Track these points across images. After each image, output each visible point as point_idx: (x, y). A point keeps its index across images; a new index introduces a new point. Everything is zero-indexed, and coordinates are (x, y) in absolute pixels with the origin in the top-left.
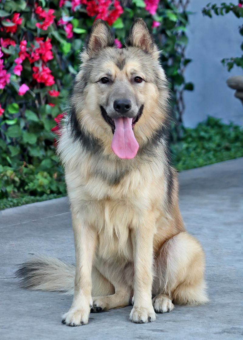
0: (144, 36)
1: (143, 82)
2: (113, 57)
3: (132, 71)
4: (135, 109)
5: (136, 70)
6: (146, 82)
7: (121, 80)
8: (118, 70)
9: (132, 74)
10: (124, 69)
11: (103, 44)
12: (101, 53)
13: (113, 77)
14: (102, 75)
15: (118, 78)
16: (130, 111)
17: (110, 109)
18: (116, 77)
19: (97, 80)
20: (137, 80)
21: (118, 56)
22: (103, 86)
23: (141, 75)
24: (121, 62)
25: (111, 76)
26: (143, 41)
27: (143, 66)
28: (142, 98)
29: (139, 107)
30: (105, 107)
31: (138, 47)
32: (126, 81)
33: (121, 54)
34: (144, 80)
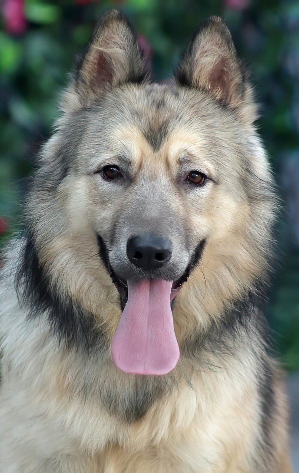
0: (223, 61)
1: (209, 185)
2: (137, 114)
3: (183, 155)
4: (180, 257)
5: (193, 153)
6: (216, 183)
7: (153, 178)
8: (148, 149)
9: (181, 162)
10: (162, 150)
11: (119, 74)
12: (110, 97)
13: (134, 168)
14: (106, 158)
15: (145, 172)
16: (171, 261)
17: (119, 252)
18: (141, 166)
19: (94, 167)
20: (196, 179)
21: (151, 113)
22: (106, 186)
23: (206, 166)
24: (156, 128)
25: (129, 163)
26: (219, 77)
27: (212, 145)
28: (201, 225)
29: (192, 251)
30: (107, 243)
31: (204, 90)
32: (164, 180)
33: (158, 106)
34: (211, 180)
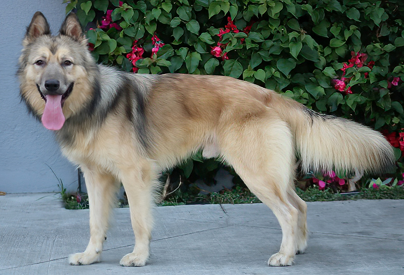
0: (76, 26)
1: (72, 65)
2: (47, 44)
3: (63, 56)
4: (64, 88)
5: (66, 55)
6: (74, 64)
7: (53, 63)
8: (51, 54)
9: (62, 59)
10: (56, 54)
11: (41, 32)
12: (38, 39)
13: (47, 60)
14: (38, 58)
15: (51, 61)
16: (60, 88)
17: (43, 87)
18: (49, 60)
19: (34, 62)
20: (68, 63)
21: (51, 43)
22: (37, 67)
23: (71, 59)
24: (53, 48)
25: (45, 58)
26: (74, 32)
27: (72, 52)
28: (70, 78)
29: (68, 86)
30: (39, 85)
31: (69, 36)
32: (57, 64)
33: (54, 41)
34: (72, 63)
